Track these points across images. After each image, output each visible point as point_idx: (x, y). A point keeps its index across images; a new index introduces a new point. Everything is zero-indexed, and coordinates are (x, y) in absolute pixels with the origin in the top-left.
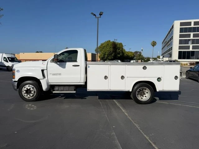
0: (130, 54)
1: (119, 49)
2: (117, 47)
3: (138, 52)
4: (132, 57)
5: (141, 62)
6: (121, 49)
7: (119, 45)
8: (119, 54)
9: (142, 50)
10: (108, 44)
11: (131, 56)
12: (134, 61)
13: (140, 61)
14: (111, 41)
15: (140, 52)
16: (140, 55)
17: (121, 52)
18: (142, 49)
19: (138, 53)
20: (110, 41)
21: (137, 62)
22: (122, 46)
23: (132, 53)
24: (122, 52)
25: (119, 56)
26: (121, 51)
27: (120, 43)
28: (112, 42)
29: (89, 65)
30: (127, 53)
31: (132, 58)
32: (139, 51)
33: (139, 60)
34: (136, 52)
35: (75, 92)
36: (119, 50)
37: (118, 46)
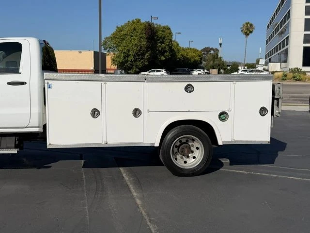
0: (191, 55)
1: (163, 42)
2: (158, 36)
3: (212, 49)
4: (196, 62)
5: (219, 73)
6: (167, 42)
7: (163, 31)
8: (163, 55)
9: (221, 44)
10: (135, 29)
11: (192, 60)
12: (202, 71)
13: (215, 71)
14: (142, 21)
15: (217, 50)
16: (216, 57)
17: (167, 48)
18: (220, 42)
19: (212, 52)
20: (139, 21)
21: (209, 74)
22: (171, 33)
23: (195, 50)
24: (170, 48)
25: (163, 58)
26: (168, 45)
27: (164, 28)
28: (144, 23)
29: (50, 82)
30: (183, 53)
31: (196, 65)
32: (214, 48)
33: (213, 68)
34: (207, 50)
35: (15, 151)
36: (164, 45)
37: (160, 33)
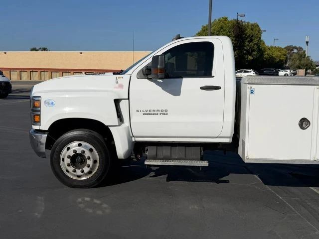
0: (276, 54)
1: (251, 41)
2: (246, 34)
3: (295, 48)
4: (281, 61)
5: (306, 74)
6: (255, 41)
7: (252, 30)
8: (250, 54)
9: (307, 43)
10: (222, 28)
11: (277, 60)
12: (288, 72)
13: (301, 72)
14: (229, 19)
15: (301, 48)
16: (302, 55)
17: (256, 47)
18: (307, 40)
19: (295, 51)
20: (226, 19)
21: (295, 74)
22: (260, 32)
23: (280, 49)
24: (259, 47)
25: (251, 58)
26: (257, 44)
27: (253, 25)
28: (231, 21)
30: (268, 51)
31: (281, 65)
32: (298, 46)
33: (299, 68)
34: (290, 49)
36: (252, 44)
37: (248, 32)
